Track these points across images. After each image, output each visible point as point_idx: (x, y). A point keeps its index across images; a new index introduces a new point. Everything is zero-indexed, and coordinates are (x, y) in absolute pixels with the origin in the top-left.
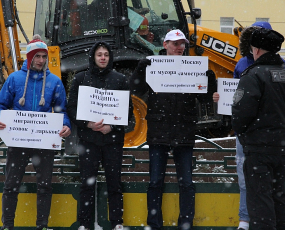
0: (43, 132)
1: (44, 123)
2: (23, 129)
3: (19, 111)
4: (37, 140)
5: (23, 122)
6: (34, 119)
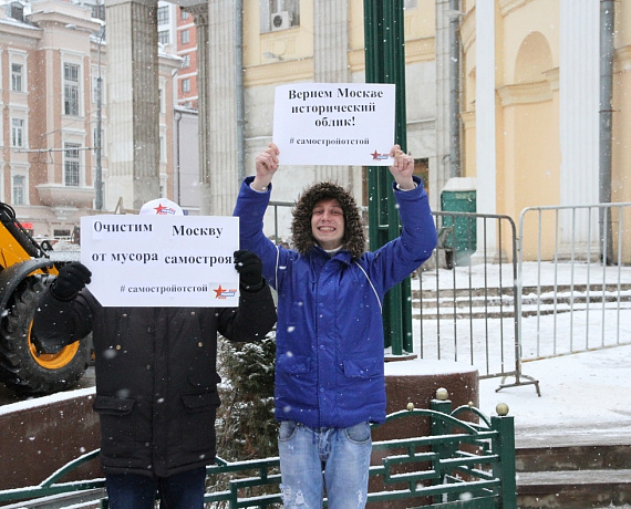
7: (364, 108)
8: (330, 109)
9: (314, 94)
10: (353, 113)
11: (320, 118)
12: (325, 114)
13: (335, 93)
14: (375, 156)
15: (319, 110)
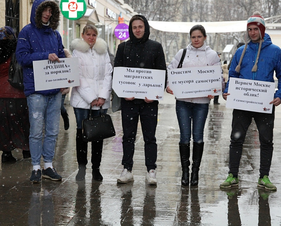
0: (148, 86)
1: (149, 78)
2: (132, 83)
3: (129, 68)
4: (143, 92)
5: (132, 77)
6: (141, 74)
7: (263, 91)
8: (250, 90)
9: (245, 83)
10: (258, 92)
11: (246, 93)
12: (248, 91)
13: (253, 84)
14: (265, 109)
15: (246, 89)
